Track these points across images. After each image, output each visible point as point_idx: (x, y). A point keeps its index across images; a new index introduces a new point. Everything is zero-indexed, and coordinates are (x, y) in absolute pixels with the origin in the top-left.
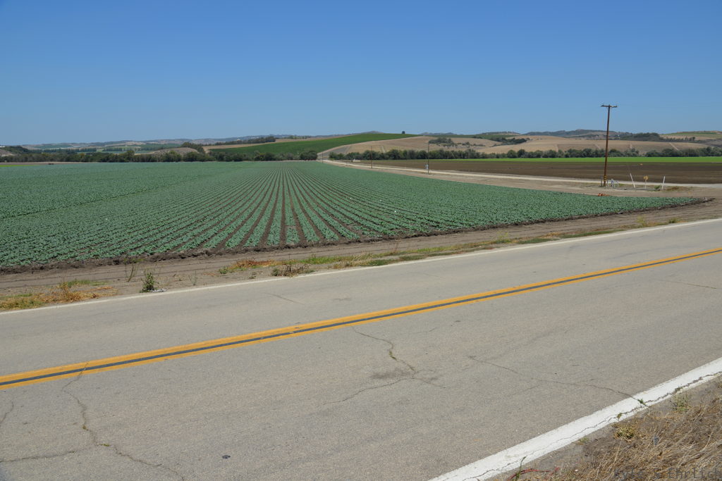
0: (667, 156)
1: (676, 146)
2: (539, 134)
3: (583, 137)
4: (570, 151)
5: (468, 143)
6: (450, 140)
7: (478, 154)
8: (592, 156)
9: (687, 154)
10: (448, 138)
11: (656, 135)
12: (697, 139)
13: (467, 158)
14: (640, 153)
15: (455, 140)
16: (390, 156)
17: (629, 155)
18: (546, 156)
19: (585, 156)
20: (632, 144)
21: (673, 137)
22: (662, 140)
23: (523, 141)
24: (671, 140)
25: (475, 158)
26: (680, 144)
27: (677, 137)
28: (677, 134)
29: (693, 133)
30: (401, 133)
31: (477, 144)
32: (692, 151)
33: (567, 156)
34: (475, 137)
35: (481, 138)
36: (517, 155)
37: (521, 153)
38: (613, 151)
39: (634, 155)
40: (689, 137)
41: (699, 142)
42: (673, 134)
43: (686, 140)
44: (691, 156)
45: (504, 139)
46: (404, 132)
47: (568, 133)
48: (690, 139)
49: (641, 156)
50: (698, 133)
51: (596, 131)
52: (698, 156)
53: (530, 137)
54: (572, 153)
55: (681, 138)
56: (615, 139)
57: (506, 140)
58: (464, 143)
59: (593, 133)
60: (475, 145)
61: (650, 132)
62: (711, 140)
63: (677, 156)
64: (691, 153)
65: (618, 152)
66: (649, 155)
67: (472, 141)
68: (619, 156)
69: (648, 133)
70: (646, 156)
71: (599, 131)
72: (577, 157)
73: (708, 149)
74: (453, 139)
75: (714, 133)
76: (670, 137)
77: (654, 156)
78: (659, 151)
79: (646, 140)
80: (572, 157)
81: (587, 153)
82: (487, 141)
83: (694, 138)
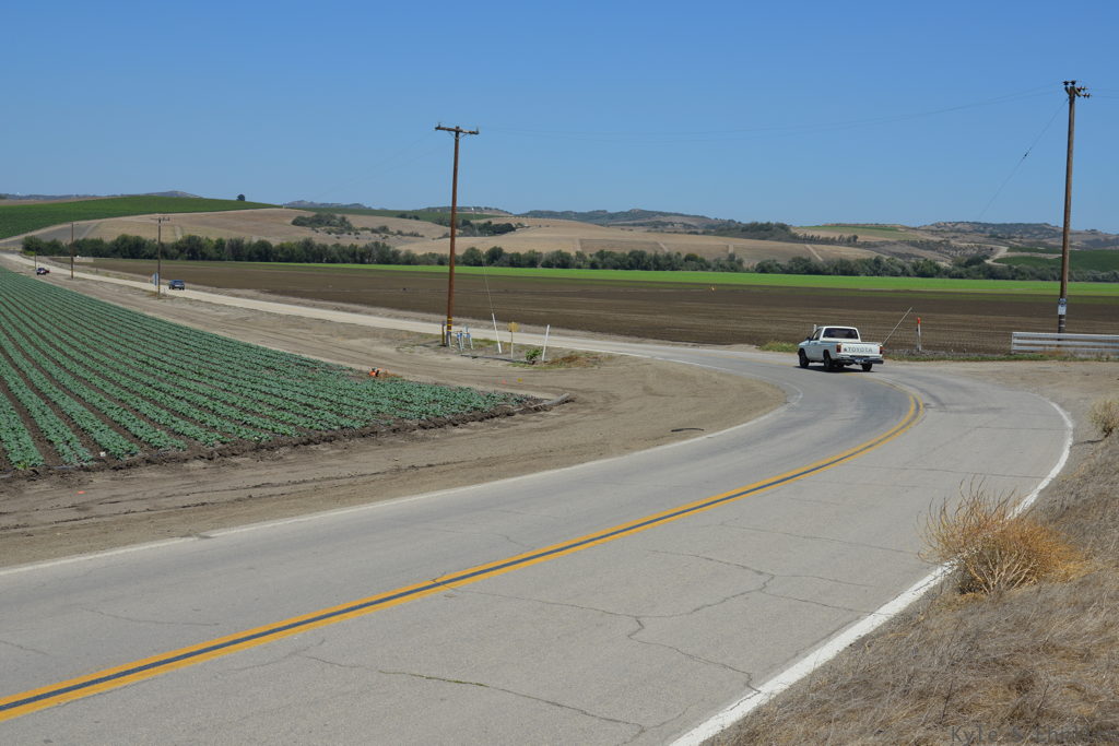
0: (798, 273)
1: (818, 253)
2: (551, 215)
3: (642, 225)
4: (601, 255)
5: (384, 229)
6: (344, 219)
7: (395, 254)
8: (646, 268)
9: (836, 269)
10: (339, 216)
11: (783, 227)
12: (861, 239)
13: (370, 263)
14: (746, 265)
15: (356, 221)
16: (182, 251)
17: (722, 268)
18: (548, 265)
19: (631, 267)
20: (734, 245)
21: (816, 234)
22: (795, 238)
23: (508, 228)
24: (812, 240)
25: (388, 263)
26: (826, 248)
27: (823, 234)
28: (826, 227)
29: (856, 226)
30: (235, 198)
31: (405, 231)
32: (848, 263)
33: (594, 266)
34: (403, 215)
35: (417, 218)
36: (484, 260)
37: (495, 257)
38: (690, 258)
39: (734, 269)
40: (846, 236)
41: (866, 245)
42: (818, 227)
43: (841, 242)
44: (844, 273)
45: (466, 223)
46: (241, 198)
47: (613, 216)
48: (849, 240)
49: (747, 271)
50: (864, 227)
51: (670, 214)
52: (857, 274)
53: (525, 222)
54: (603, 260)
55: (831, 235)
56: (704, 233)
57: (472, 225)
58: (375, 227)
59: (663, 219)
60: (400, 233)
61: (773, 222)
62: (888, 243)
63: (818, 272)
64: (845, 269)
65: (702, 260)
66: (763, 269)
67: (394, 224)
68: (702, 269)
69: (768, 223)
70: (756, 271)
71: (676, 214)
72: (616, 268)
73: (877, 261)
74: (351, 219)
75: (893, 229)
76: (809, 234)
77: (773, 272)
78: (784, 262)
79: (764, 239)
80: (604, 267)
81: (637, 261)
82: (429, 225)
83: (856, 237)
